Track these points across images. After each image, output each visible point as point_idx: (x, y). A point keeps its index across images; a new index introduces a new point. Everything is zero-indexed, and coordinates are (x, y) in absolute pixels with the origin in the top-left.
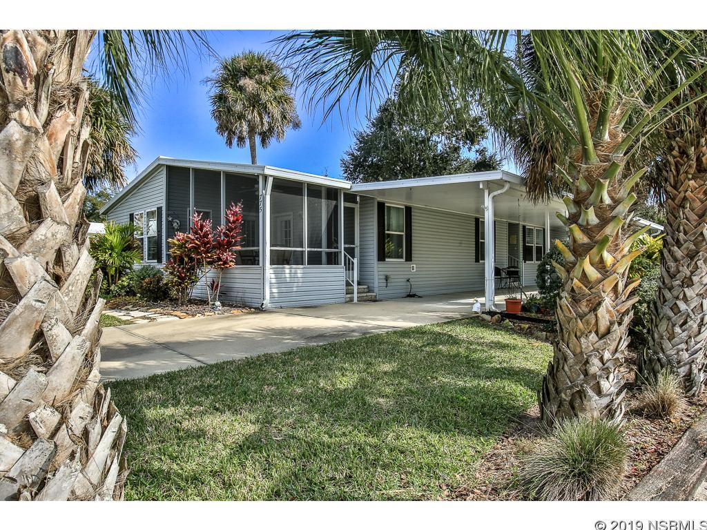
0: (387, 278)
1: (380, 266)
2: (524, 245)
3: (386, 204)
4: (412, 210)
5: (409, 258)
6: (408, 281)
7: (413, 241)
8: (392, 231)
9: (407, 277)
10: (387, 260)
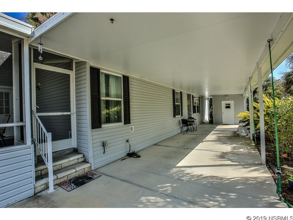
0: (104, 145)
1: (94, 133)
2: (193, 105)
3: (101, 71)
4: (130, 80)
5: (127, 121)
6: (127, 141)
7: (131, 106)
8: (111, 97)
9: (127, 138)
10: (103, 126)
